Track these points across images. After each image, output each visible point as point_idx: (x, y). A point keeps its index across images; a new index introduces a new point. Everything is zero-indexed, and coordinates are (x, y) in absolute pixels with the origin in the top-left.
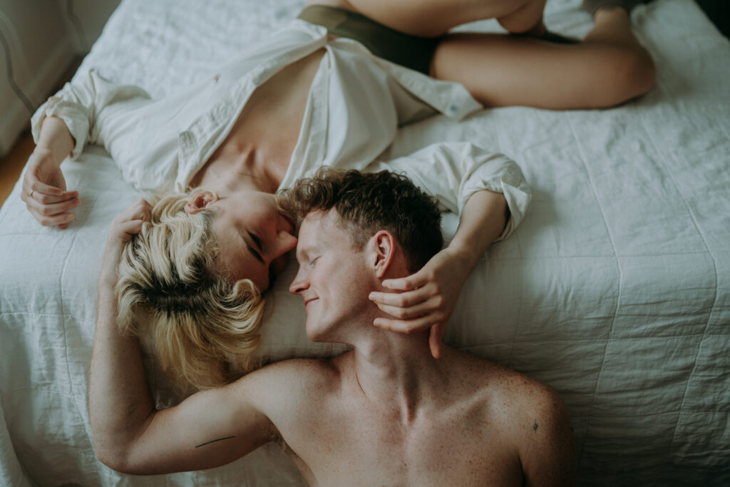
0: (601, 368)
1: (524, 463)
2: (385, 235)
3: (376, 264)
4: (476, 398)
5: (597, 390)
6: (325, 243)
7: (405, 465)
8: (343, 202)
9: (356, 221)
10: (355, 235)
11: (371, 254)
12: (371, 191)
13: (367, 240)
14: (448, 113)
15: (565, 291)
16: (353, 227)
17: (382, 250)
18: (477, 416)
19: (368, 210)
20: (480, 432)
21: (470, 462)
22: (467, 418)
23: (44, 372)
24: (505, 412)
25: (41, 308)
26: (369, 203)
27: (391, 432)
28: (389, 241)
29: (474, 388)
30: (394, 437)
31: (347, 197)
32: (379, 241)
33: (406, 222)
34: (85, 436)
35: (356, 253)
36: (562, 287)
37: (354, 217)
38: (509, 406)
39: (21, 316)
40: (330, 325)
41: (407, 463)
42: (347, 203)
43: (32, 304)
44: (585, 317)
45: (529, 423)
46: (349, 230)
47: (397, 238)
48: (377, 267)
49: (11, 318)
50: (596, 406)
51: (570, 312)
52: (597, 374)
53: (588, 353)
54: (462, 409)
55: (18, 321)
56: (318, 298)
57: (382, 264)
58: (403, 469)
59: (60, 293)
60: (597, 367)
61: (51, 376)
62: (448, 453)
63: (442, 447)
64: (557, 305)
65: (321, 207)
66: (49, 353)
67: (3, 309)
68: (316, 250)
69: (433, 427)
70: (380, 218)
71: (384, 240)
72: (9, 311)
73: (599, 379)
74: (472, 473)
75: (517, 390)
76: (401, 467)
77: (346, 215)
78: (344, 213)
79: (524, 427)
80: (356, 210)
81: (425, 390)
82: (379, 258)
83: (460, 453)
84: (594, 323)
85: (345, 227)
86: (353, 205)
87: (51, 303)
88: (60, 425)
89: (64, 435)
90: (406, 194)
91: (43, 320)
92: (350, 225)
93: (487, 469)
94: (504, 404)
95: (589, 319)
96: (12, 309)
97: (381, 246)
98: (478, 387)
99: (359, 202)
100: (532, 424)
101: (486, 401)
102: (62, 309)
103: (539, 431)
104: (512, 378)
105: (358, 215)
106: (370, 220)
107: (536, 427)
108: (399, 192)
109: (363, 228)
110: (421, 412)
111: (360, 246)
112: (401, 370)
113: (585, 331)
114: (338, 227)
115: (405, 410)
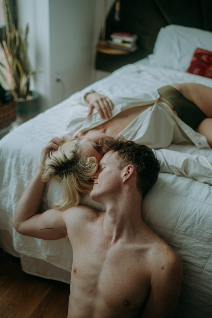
0: (209, 258)
1: (152, 281)
2: (132, 167)
3: (124, 177)
4: (144, 246)
5: (205, 268)
6: (109, 163)
7: (104, 258)
8: (122, 150)
9: (123, 158)
10: (121, 163)
11: (123, 173)
12: (133, 149)
13: (125, 167)
14: (197, 144)
15: (200, 216)
16: (121, 160)
17: (129, 172)
18: (141, 252)
19: (129, 156)
20: (139, 259)
21: (129, 268)
22: (136, 251)
23: (7, 181)
24: (153, 257)
25: (12, 157)
26: (131, 153)
27: (104, 244)
28: (132, 169)
29: (146, 242)
30: (105, 246)
31: (123, 148)
32: (129, 169)
33: (142, 165)
34: (12, 210)
35: (118, 170)
36: (199, 214)
37: (123, 156)
38: (156, 255)
39: (6, 159)
40: (99, 194)
41: (105, 258)
42: (123, 151)
43: (10, 155)
44: (206, 231)
45: (161, 265)
46: (119, 161)
47: (136, 169)
48: (124, 178)
49: (3, 158)
50: (203, 276)
51: (200, 226)
52: (207, 260)
53: (204, 249)
54: (136, 247)
55: (5, 160)
56: (97, 183)
57: (126, 177)
58: (103, 259)
59: (19, 154)
60: (207, 257)
61: (8, 183)
62: (122, 261)
63: (121, 258)
64: (195, 221)
65: (113, 149)
66: (10, 174)
67: (1, 154)
68: (105, 164)
69: (121, 249)
70: (132, 160)
71: (131, 168)
72: (3, 156)
73: (207, 263)
74: (128, 273)
75: (162, 250)
76: (103, 258)
77: (120, 155)
78: (120, 154)
79: (158, 266)
80: (125, 154)
81: (125, 234)
82: (126, 175)
83: (127, 263)
84: (209, 236)
85: (118, 159)
86: (125, 152)
87: (15, 156)
88: (6, 203)
89: (6, 207)
90: (146, 154)
91: (11, 162)
92: (121, 159)
93: (135, 274)
94: (154, 253)
95: (207, 233)
96: (4, 155)
97: (129, 171)
98: (148, 243)
99: (127, 152)
100: (162, 266)
101: (148, 249)
102: (18, 159)
103: (163, 271)
104: (163, 245)
105: (124, 156)
106: (128, 159)
107: (163, 268)
108: (144, 153)
109: (125, 162)
110: (120, 241)
111: (121, 168)
112: (118, 221)
113: (205, 238)
114: (116, 158)
115: (114, 238)
